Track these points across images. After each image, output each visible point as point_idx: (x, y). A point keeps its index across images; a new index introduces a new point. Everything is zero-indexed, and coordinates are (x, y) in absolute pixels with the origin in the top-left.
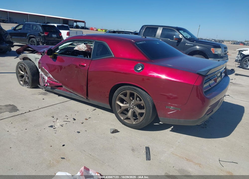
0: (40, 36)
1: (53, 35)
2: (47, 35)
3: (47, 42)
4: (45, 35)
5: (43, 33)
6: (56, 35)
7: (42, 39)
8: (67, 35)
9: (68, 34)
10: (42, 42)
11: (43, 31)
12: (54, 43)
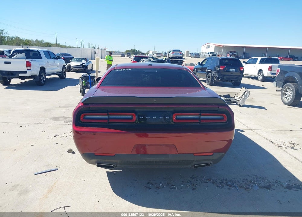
0: (215, 70)
1: (230, 69)
2: (222, 69)
3: (222, 77)
4: (221, 69)
5: (218, 67)
6: (234, 69)
7: (216, 73)
8: (268, 70)
9: (270, 69)
10: (216, 77)
11: (219, 65)
12: (231, 78)
